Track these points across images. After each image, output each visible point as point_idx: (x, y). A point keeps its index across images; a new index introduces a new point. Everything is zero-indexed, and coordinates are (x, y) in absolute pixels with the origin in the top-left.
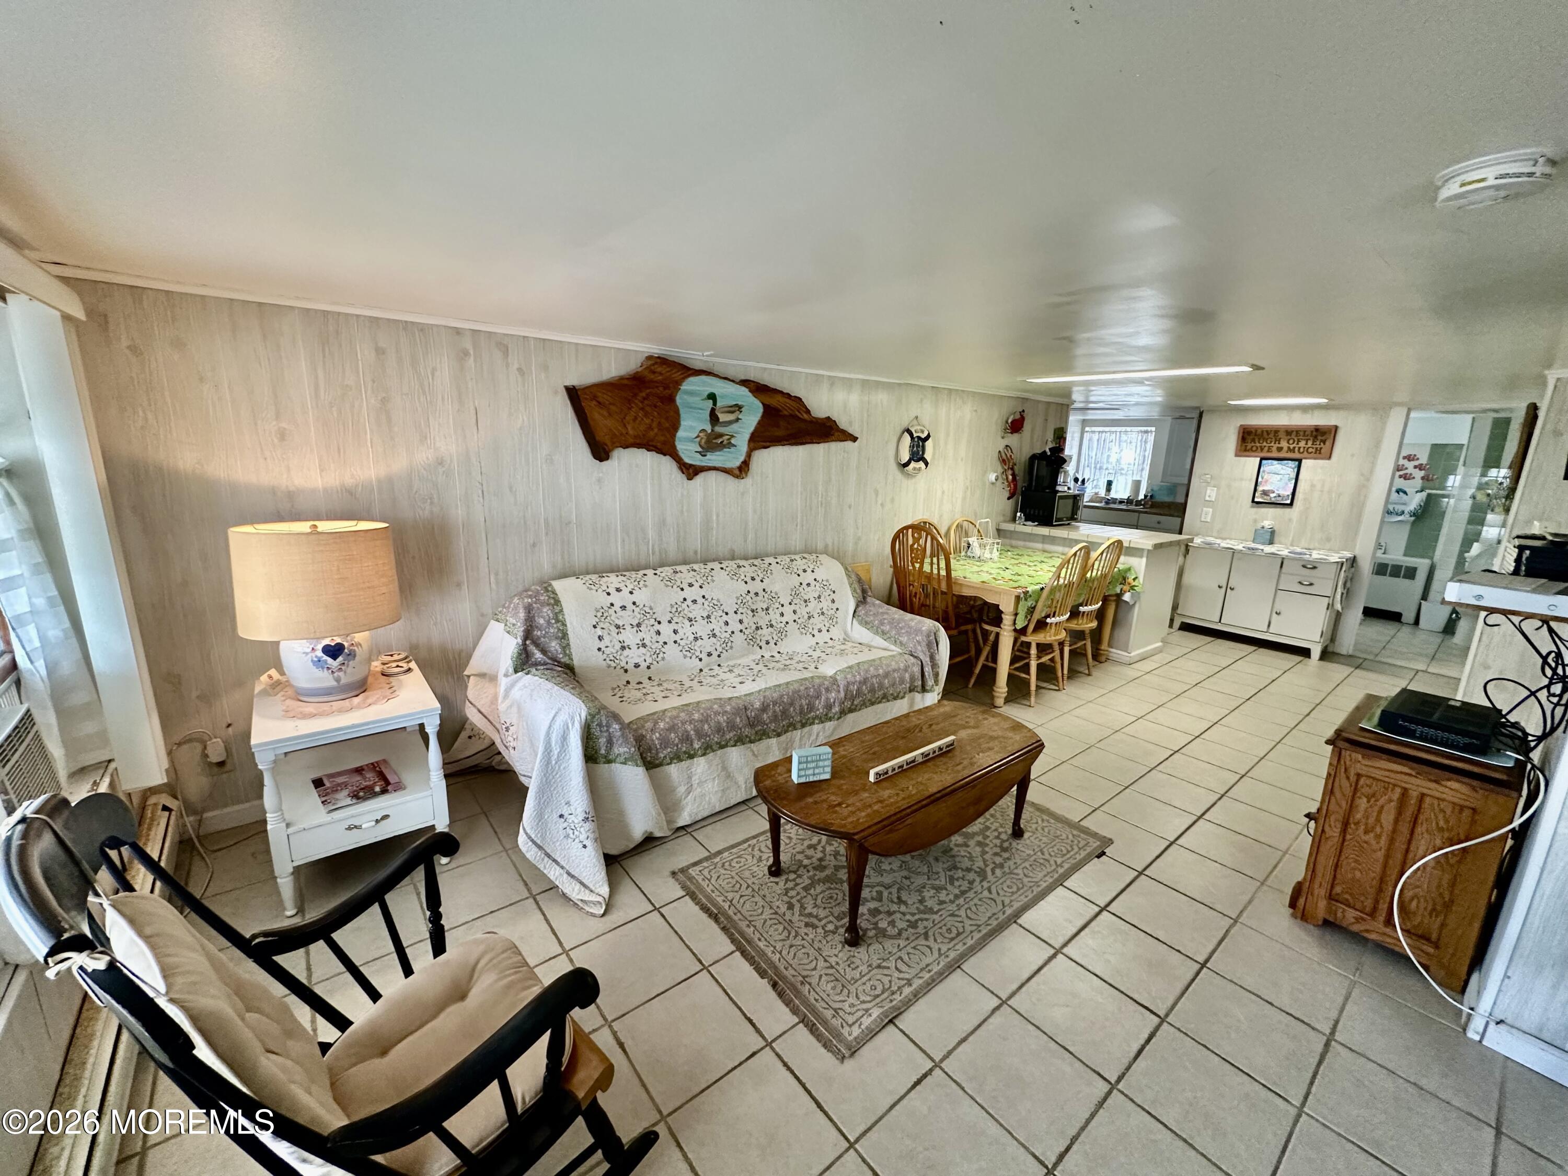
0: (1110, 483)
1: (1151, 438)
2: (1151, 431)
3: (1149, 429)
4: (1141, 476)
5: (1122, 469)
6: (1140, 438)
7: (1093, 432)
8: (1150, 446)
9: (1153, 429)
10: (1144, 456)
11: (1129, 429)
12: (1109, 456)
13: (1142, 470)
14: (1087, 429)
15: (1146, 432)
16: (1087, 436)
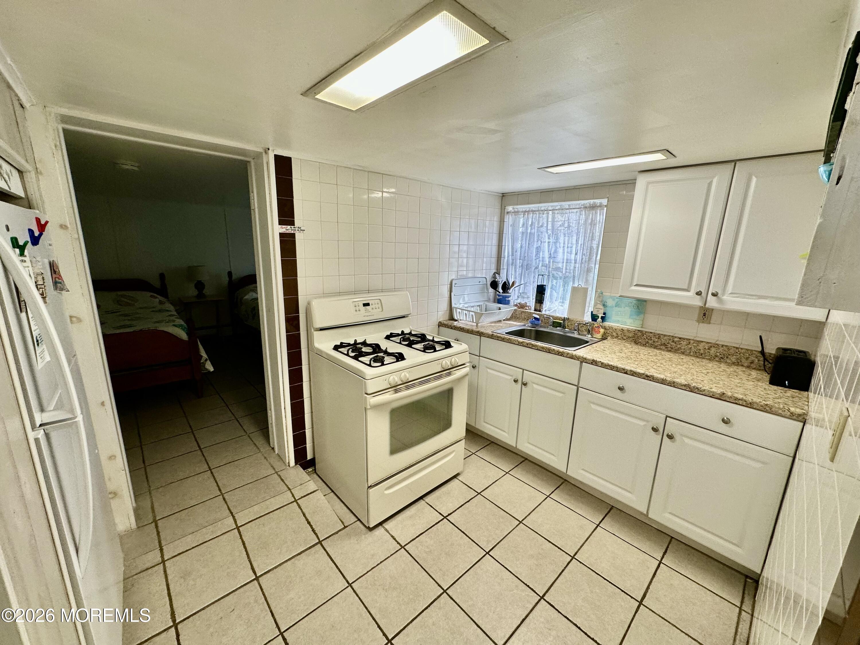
0: (541, 290)
1: (601, 217)
2: (601, 206)
3: (598, 201)
4: (587, 281)
5: (558, 269)
6: (583, 217)
7: (516, 213)
8: (599, 231)
9: (605, 201)
10: (591, 248)
11: (566, 204)
12: (538, 249)
13: (589, 271)
14: (510, 208)
15: (593, 207)
16: (509, 220)
